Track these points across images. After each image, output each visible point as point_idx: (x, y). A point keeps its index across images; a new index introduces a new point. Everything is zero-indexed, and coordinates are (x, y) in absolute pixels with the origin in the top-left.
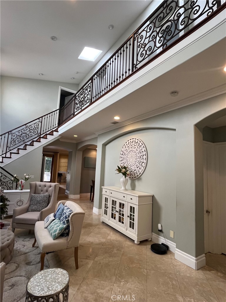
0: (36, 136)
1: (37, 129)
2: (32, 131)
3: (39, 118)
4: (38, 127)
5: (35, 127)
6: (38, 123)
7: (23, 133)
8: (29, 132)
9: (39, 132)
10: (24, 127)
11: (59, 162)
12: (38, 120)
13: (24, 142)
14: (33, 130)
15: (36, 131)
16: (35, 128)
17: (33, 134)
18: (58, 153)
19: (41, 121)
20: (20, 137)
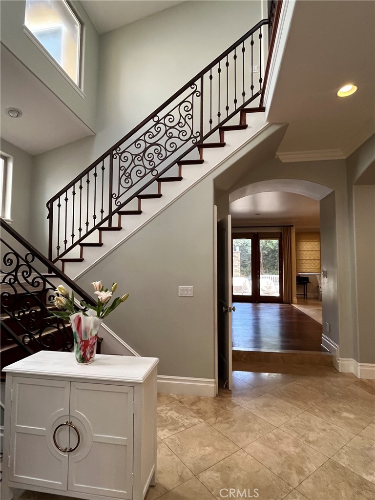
0: (190, 144)
1: (189, 122)
2: (175, 133)
3: (191, 83)
4: (191, 112)
5: (181, 115)
6: (190, 99)
7: (148, 145)
8: (165, 138)
9: (197, 128)
10: (151, 123)
11: (296, 251)
12: (189, 90)
13: (155, 173)
14: (177, 127)
15: (186, 128)
16: (182, 121)
17: (179, 143)
18: (293, 226)
19: (199, 89)
20: (142, 159)
